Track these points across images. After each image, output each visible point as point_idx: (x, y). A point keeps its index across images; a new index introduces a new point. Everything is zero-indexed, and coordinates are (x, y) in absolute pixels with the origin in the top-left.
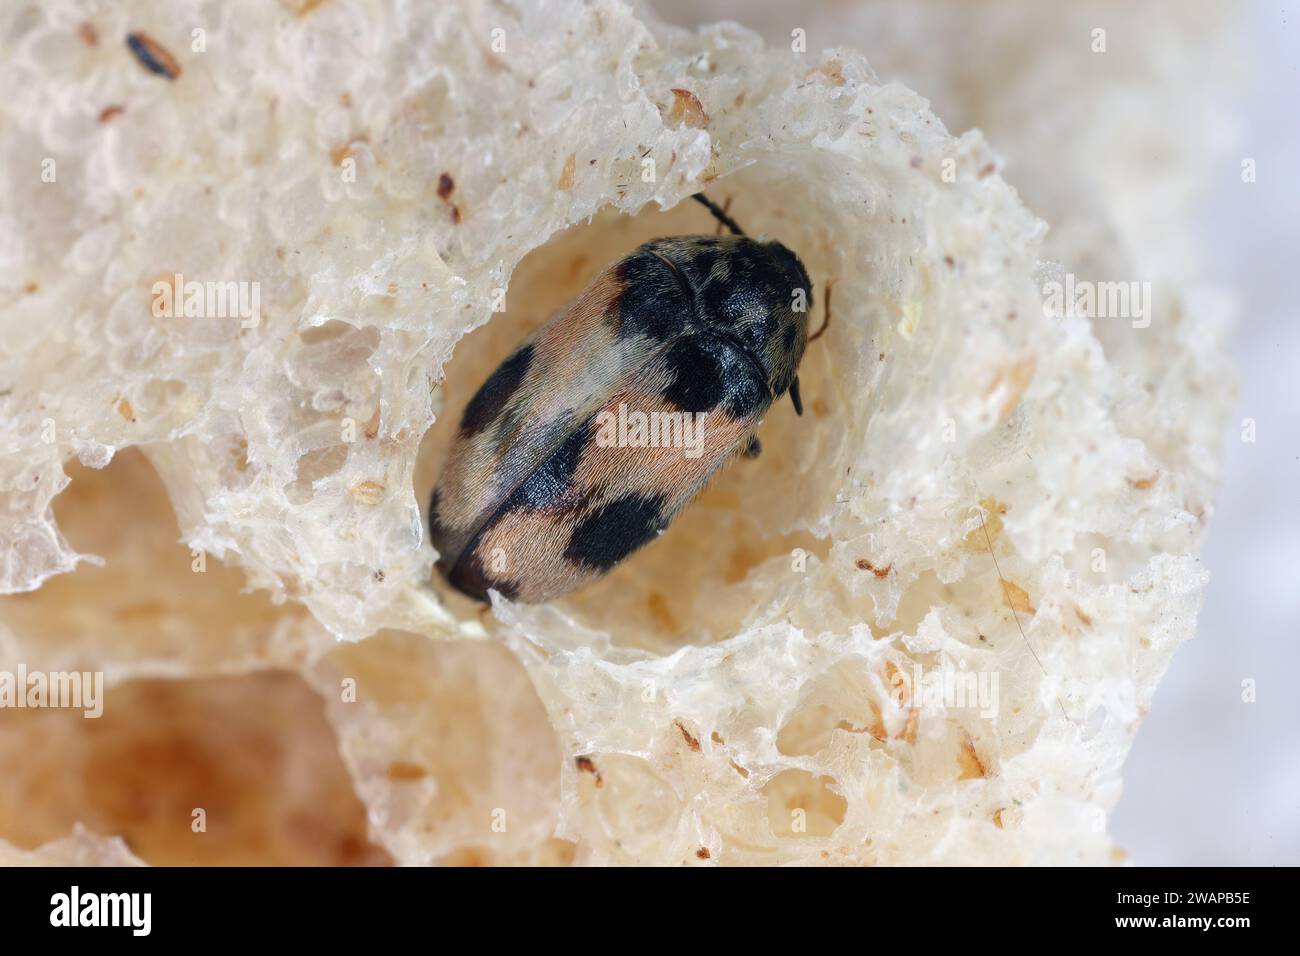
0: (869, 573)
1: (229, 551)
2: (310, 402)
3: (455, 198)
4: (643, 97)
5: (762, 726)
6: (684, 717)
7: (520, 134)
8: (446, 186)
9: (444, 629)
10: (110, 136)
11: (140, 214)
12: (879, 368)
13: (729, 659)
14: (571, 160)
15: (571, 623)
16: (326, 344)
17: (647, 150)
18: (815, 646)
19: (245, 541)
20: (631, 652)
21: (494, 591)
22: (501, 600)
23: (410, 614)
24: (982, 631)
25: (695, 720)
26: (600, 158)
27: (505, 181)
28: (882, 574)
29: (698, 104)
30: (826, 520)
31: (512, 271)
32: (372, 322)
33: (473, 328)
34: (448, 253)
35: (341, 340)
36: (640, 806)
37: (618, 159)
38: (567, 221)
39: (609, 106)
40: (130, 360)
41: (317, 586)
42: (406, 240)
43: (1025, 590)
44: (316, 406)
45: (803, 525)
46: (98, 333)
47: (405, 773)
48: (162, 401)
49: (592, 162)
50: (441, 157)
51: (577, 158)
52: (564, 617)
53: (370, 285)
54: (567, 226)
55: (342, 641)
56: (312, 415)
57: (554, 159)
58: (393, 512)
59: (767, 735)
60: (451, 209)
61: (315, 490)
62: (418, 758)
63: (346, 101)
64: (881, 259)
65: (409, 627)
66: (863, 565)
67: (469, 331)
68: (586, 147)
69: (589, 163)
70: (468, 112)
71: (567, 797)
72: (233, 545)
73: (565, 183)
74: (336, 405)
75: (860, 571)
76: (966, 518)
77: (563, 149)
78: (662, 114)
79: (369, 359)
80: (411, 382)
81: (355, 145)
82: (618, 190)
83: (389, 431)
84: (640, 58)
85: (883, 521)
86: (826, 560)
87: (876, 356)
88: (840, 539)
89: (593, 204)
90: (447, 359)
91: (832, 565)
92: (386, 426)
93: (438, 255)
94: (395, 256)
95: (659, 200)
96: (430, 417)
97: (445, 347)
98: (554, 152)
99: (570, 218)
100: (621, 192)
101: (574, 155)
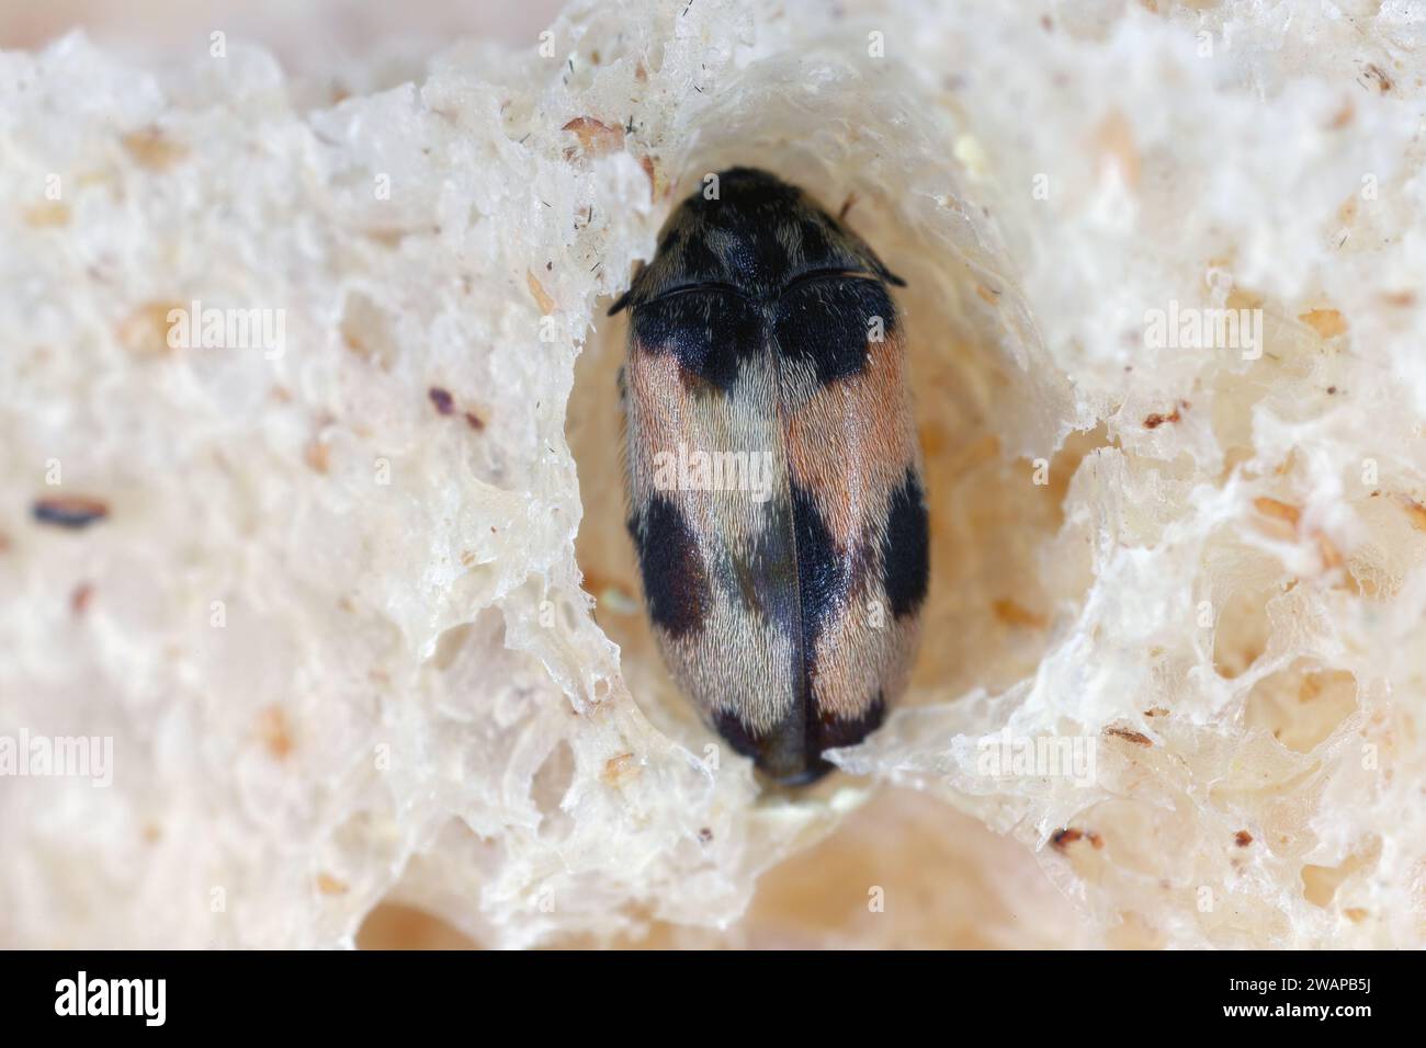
0: (1165, 426)
2: (495, 724)
3: (460, 406)
4: (540, 161)
5: (1189, 668)
6: (1111, 722)
7: (468, 290)
8: (442, 400)
9: (817, 823)
10: (101, 620)
11: (189, 673)
12: (993, 225)
13: (1098, 633)
14: (530, 279)
16: (462, 655)
17: (588, 211)
18: (1170, 549)
20: (1013, 691)
22: (843, 755)
23: (775, 837)
24: (1325, 383)
25: (1121, 717)
26: (552, 257)
27: (491, 349)
28: (1175, 418)
29: (597, 122)
30: (1081, 407)
31: (565, 442)
32: (477, 605)
33: (576, 530)
34: (499, 466)
35: (473, 639)
36: (1156, 831)
37: (569, 246)
38: (577, 343)
39: (521, 195)
40: (301, 826)
41: (659, 891)
42: (444, 494)
43: (1331, 308)
44: (505, 723)
45: (1067, 428)
46: (250, 827)
48: (361, 842)
49: (549, 267)
50: (414, 379)
51: (534, 273)
53: (443, 576)
54: (580, 349)
56: (507, 737)
57: (516, 288)
58: (668, 763)
59: (1203, 670)
60: (464, 421)
61: (570, 811)
63: (281, 396)
64: (905, 114)
65: (780, 854)
66: (1153, 423)
67: (575, 535)
68: (533, 254)
69: (546, 269)
70: (406, 306)
71: (1071, 891)
73: (545, 306)
74: (523, 705)
75: (1154, 430)
76: (1210, 291)
77: (516, 271)
78: (575, 159)
79: (507, 645)
80: (572, 623)
81: (326, 436)
82: (594, 274)
83: (585, 697)
84: (511, 119)
85: (1128, 369)
86: (1117, 444)
87: (980, 213)
88: (1110, 415)
89: (584, 308)
90: (580, 578)
91: (1124, 447)
92: (577, 695)
93: (483, 485)
94: (446, 520)
95: (637, 255)
96: (612, 648)
97: (568, 569)
98: (511, 282)
99: (576, 338)
100: (599, 275)
101: (529, 271)
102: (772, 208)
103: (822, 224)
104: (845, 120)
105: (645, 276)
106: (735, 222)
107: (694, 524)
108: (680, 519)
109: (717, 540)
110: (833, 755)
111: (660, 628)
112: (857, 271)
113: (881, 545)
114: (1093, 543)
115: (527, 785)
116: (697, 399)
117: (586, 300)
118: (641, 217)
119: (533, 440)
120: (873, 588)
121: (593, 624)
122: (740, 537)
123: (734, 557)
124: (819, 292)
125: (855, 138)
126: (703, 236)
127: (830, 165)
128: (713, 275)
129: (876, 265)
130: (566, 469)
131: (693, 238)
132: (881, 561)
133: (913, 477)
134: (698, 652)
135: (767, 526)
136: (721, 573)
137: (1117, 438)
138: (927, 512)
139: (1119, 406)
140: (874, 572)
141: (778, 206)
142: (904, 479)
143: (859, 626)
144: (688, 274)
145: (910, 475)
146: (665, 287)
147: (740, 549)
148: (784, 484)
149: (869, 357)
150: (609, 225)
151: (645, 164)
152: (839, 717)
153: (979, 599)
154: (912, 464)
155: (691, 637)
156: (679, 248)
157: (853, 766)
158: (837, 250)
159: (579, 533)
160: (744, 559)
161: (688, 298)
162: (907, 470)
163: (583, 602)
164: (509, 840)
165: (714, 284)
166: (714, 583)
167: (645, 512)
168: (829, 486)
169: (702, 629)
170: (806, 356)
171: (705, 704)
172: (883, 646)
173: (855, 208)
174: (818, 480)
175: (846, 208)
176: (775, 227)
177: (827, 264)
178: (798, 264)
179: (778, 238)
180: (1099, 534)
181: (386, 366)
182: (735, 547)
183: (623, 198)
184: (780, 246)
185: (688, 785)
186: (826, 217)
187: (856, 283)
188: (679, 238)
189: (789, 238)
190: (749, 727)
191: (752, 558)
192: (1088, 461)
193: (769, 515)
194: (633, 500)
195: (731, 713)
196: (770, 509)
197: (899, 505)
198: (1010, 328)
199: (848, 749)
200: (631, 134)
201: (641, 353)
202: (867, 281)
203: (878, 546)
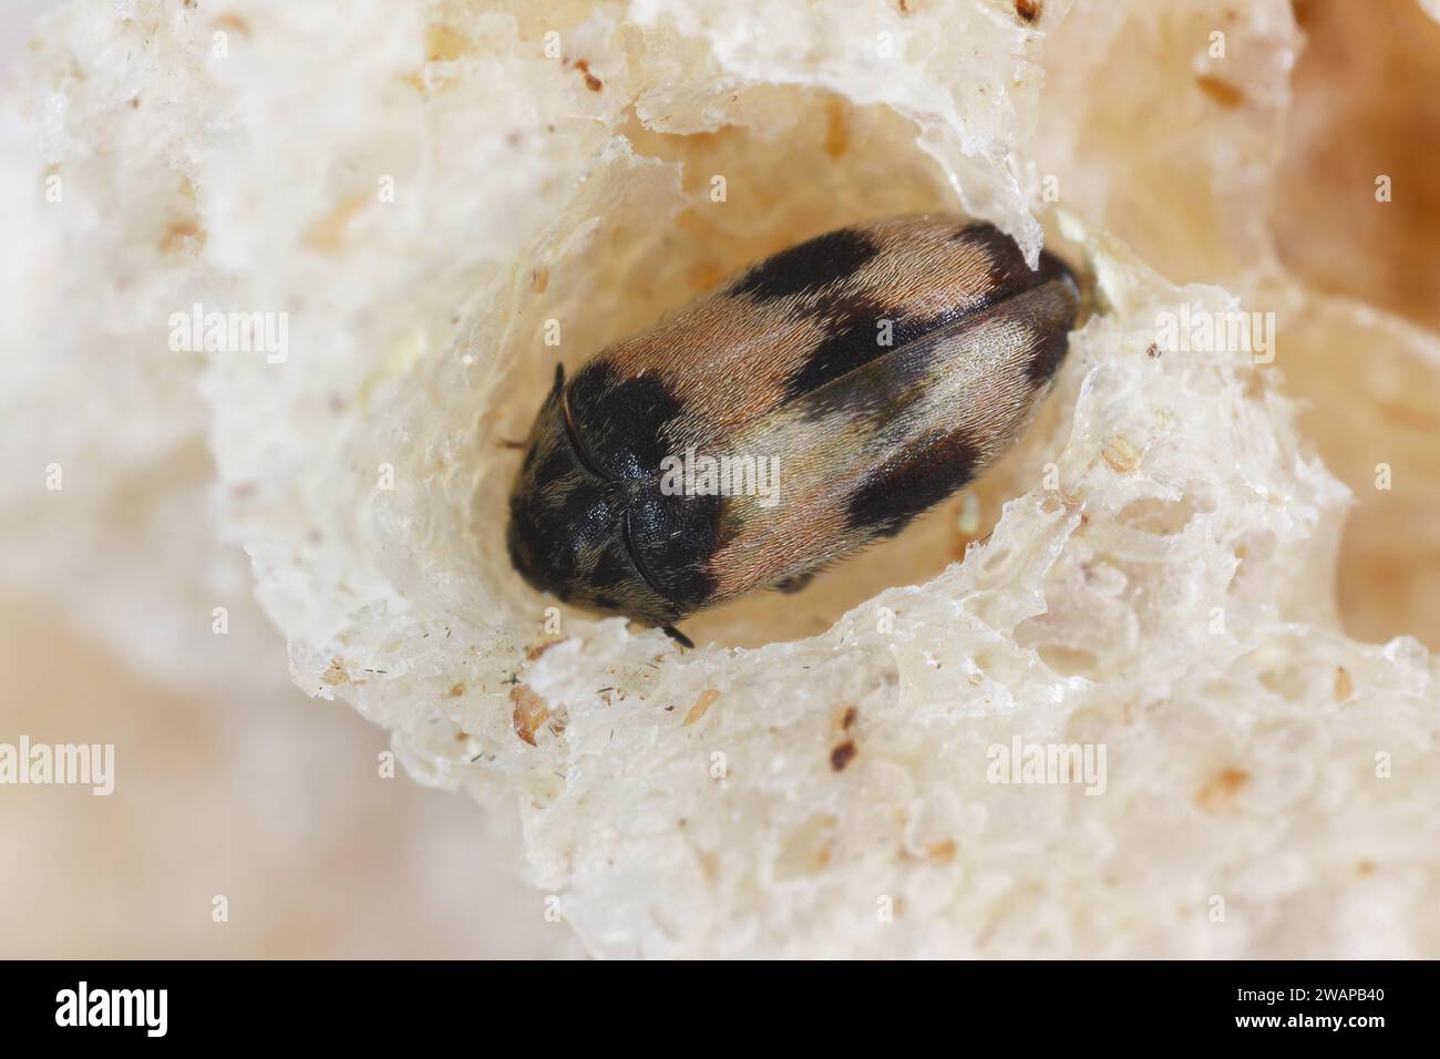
0: (594, 72)
1: (1307, 461)
2: (1128, 589)
3: (840, 737)
4: (574, 755)
8: (842, 756)
9: (1106, 247)
12: (466, 310)
13: (812, 60)
14: (692, 718)
15: (954, 179)
16: (1074, 645)
17: (603, 693)
19: (1286, 466)
21: (1030, 265)
22: (1028, 250)
23: (1134, 283)
26: (660, 710)
27: (773, 730)
28: (582, 66)
29: (516, 717)
30: (608, 156)
31: (829, 631)
32: (1016, 651)
33: (907, 588)
34: (882, 680)
35: (1056, 642)
37: (642, 698)
38: (733, 655)
39: (615, 760)
40: (1299, 736)
41: (1227, 373)
42: (926, 722)
44: (1124, 581)
45: (634, 160)
46: (1321, 782)
47: (1223, 92)
48: (1292, 671)
49: (671, 709)
50: (830, 792)
51: (683, 720)
52: (959, 189)
54: (736, 649)
55: (1234, 296)
56: (1135, 575)
57: (706, 729)
58: (1100, 412)
60: (852, 729)
61: (1180, 490)
62: (1197, 101)
63: (900, 906)
64: (394, 431)
65: (1147, 272)
66: (595, 84)
67: (914, 587)
68: (665, 728)
69: (674, 710)
70: (767, 824)
72: (1300, 468)
73: (711, 696)
74: (1099, 569)
75: (602, 80)
76: (448, 80)
77: (689, 736)
78: (561, 722)
79: (1044, 611)
80: (1002, 555)
81: (919, 852)
82: (660, 665)
83: (1064, 519)
84: (549, 795)
85: (551, 129)
86: (630, 110)
87: (460, 324)
88: (604, 126)
89: (697, 661)
90: (954, 567)
91: (629, 101)
92: (1065, 527)
93: (902, 690)
94: (949, 712)
95: (624, 634)
96: (1008, 510)
97: (951, 580)
98: (701, 736)
99: (728, 657)
100: (659, 661)
101: (685, 724)
102: (537, 520)
103: (534, 467)
104: (427, 481)
105: (648, 615)
106: (562, 549)
107: (860, 479)
108: (862, 494)
109: (867, 452)
110: (1032, 260)
111: (974, 471)
112: (565, 415)
113: (812, 295)
114: (735, 93)
115: (1172, 539)
116: (741, 522)
117: (688, 662)
118: (586, 643)
119: (844, 659)
120: (855, 286)
121: (993, 536)
122: (856, 431)
123: (876, 430)
124: (597, 446)
125: (440, 465)
126: (587, 575)
127: (476, 478)
128: (622, 553)
129: (554, 399)
130: (854, 620)
131: (594, 584)
132: (827, 288)
133: (739, 287)
134: (980, 427)
135: (834, 410)
136: (900, 434)
137: (624, 111)
138: (767, 261)
139: (595, 121)
140: (841, 291)
141: (533, 515)
142: (742, 296)
143: (897, 284)
144: (629, 575)
145: (737, 291)
146: (650, 592)
147: (866, 427)
148: (790, 409)
149: (639, 375)
150: (607, 670)
151: (536, 658)
152: (993, 267)
153: (837, 173)
154: (726, 294)
155: (971, 439)
156: (608, 593)
157: (1036, 237)
158: (553, 443)
159: (911, 584)
160: (875, 420)
161: (651, 567)
162: (733, 296)
163: (976, 555)
164: (1233, 535)
165: (629, 548)
166: (911, 437)
167: (870, 529)
168: (775, 367)
169: (958, 433)
170: (661, 434)
171: (1028, 400)
172: (907, 254)
173: (509, 437)
174: (772, 379)
175: (512, 445)
176: (553, 510)
177: (569, 447)
178: (578, 476)
179: (562, 503)
180: (722, 92)
181: (831, 821)
182: (865, 432)
183: (574, 668)
184: (568, 499)
185: (1115, 387)
186: (527, 464)
187: (575, 412)
188: (599, 596)
189: (558, 493)
190: (1037, 349)
191: (871, 412)
192: (660, 128)
193: (823, 412)
194: (864, 543)
195: (1028, 372)
196: (818, 413)
197: (768, 291)
198: (563, 249)
199: (1021, 247)
200: (518, 677)
201: (719, 591)
202: (570, 401)
203: (815, 296)
